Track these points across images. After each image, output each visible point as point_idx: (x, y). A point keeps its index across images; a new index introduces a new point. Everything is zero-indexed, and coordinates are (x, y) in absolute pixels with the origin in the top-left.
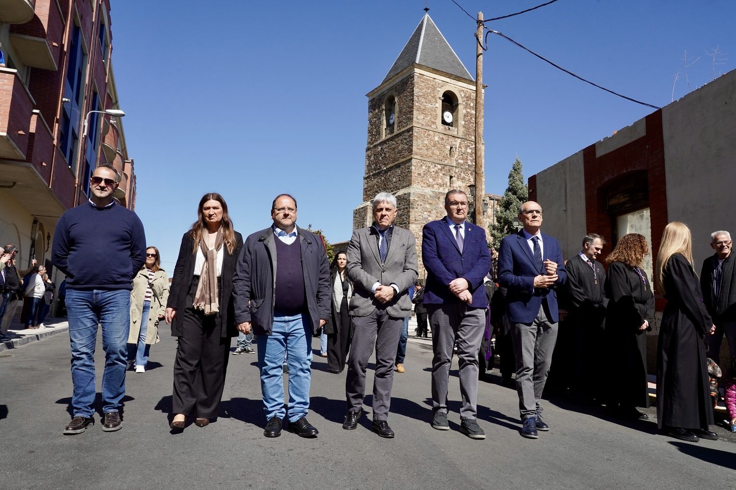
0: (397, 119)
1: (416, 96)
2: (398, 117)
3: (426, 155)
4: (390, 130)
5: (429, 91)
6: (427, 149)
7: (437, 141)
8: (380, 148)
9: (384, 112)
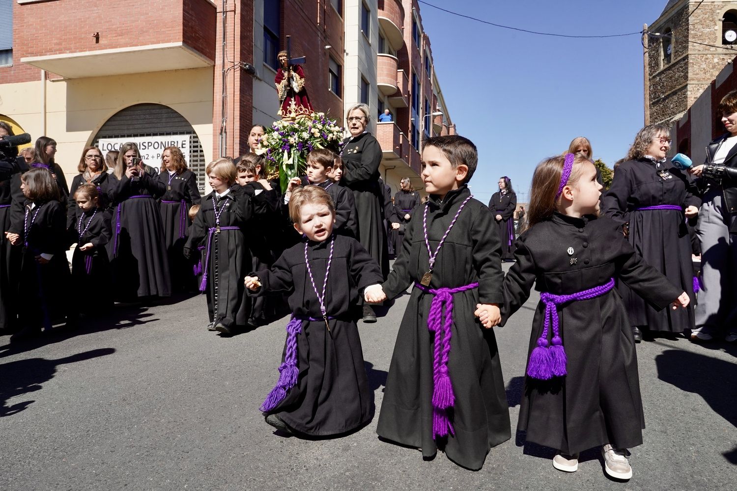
0: (673, 49)
1: (692, 25)
2: (675, 47)
3: (703, 79)
4: (667, 60)
5: (707, 16)
6: (705, 73)
7: (717, 62)
8: (658, 78)
9: (662, 44)
